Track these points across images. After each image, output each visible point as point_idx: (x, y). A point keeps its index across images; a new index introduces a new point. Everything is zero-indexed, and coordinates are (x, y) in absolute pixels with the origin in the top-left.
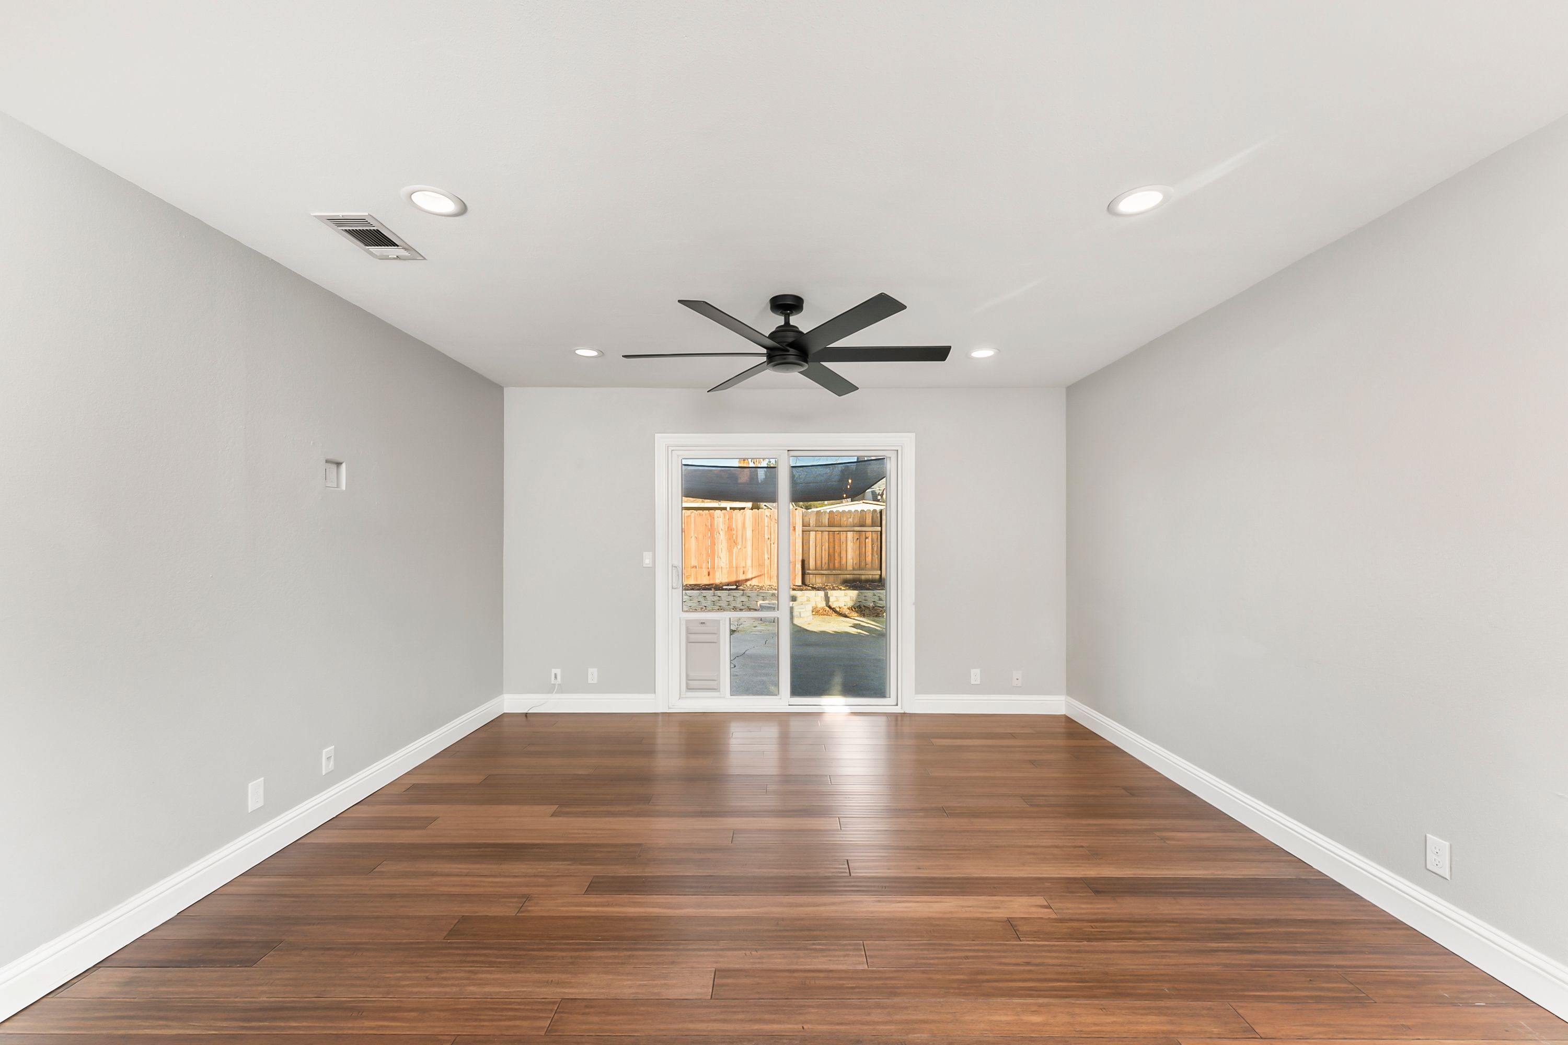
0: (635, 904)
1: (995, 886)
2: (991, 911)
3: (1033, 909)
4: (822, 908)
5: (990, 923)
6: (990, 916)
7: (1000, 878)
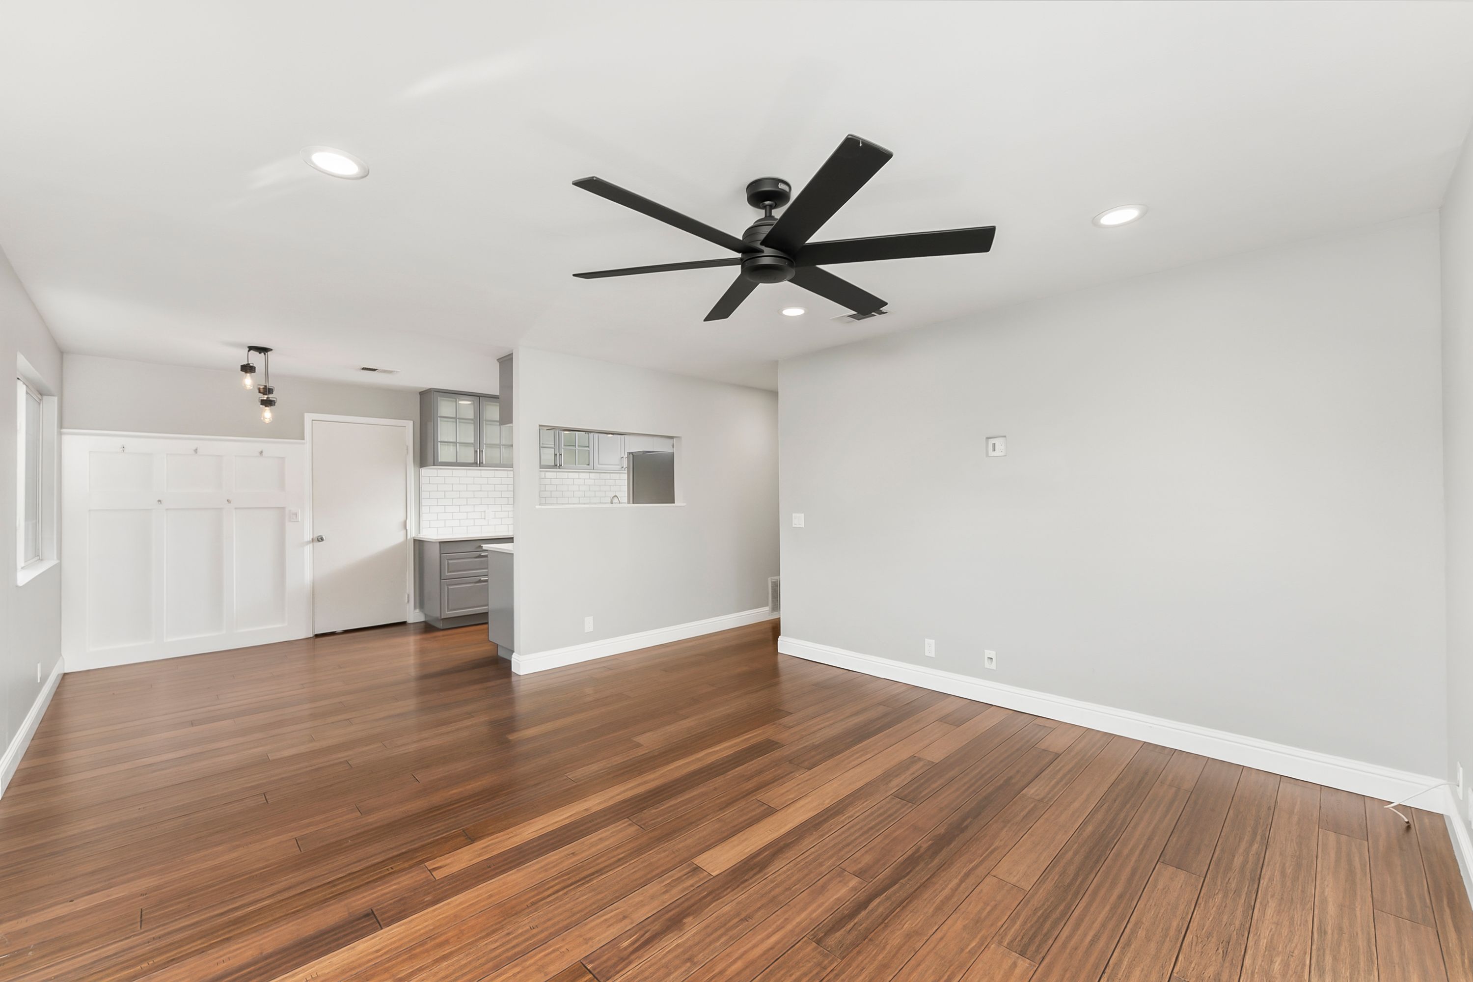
0: (736, 745)
1: (489, 869)
2: (489, 843)
3: (448, 861)
4: (623, 789)
5: (491, 831)
6: (490, 838)
7: (484, 881)
